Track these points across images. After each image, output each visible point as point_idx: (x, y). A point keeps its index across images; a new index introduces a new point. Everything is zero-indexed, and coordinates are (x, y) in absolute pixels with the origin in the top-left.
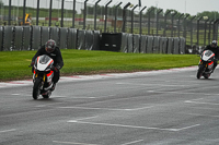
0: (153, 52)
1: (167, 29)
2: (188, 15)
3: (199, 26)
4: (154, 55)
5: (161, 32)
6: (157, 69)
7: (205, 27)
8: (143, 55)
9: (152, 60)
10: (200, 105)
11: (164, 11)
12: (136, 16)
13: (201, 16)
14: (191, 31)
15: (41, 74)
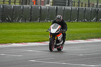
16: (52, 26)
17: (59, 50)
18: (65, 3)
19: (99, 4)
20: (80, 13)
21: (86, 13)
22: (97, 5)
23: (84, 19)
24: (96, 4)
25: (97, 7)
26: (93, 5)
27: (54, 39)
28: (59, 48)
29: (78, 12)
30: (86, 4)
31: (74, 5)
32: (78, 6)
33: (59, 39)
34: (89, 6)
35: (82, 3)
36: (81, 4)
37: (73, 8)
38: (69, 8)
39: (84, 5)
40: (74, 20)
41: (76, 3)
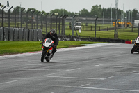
0: (18, 39)
1: (28, 23)
2: (44, 12)
3: (52, 20)
4: (19, 42)
5: (24, 25)
6: (22, 53)
7: (56, 20)
8: (11, 42)
9: (18, 46)
10: (53, 78)
11: (26, 10)
12: (6, 13)
13: (53, 12)
14: (46, 24)
15: (46, 49)
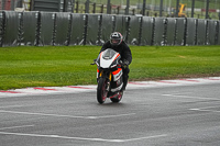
15: (106, 72)
16: (103, 53)
17: (115, 101)
18: (58, 4)
19: (131, 8)
20: (89, 26)
21: (104, 27)
22: (127, 9)
23: (99, 39)
24: (125, 7)
25: (127, 13)
26: (118, 8)
27: (107, 80)
28: (115, 96)
29: (86, 23)
30: (102, 7)
31: (77, 10)
32: (86, 11)
33: (116, 79)
34: (109, 12)
35: (94, 5)
36: (91, 7)
37: (75, 14)
38: (67, 15)
39: (98, 9)
40: (78, 42)
41: (80, 5)
